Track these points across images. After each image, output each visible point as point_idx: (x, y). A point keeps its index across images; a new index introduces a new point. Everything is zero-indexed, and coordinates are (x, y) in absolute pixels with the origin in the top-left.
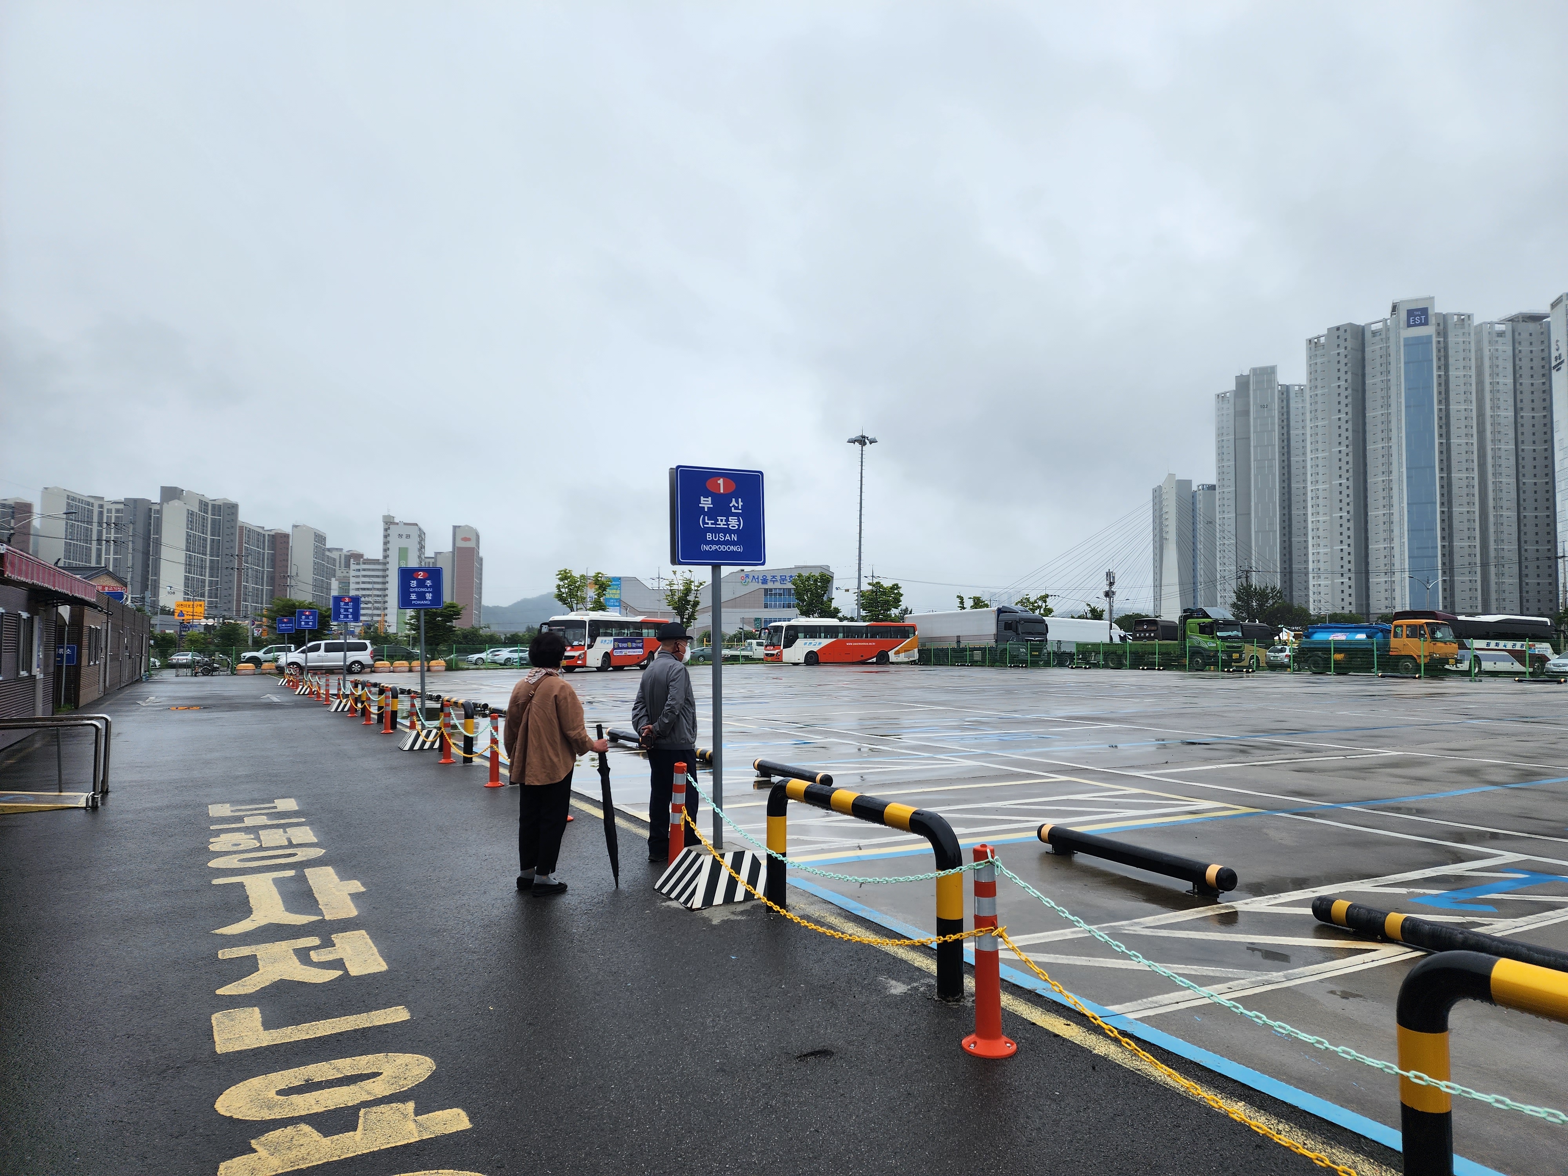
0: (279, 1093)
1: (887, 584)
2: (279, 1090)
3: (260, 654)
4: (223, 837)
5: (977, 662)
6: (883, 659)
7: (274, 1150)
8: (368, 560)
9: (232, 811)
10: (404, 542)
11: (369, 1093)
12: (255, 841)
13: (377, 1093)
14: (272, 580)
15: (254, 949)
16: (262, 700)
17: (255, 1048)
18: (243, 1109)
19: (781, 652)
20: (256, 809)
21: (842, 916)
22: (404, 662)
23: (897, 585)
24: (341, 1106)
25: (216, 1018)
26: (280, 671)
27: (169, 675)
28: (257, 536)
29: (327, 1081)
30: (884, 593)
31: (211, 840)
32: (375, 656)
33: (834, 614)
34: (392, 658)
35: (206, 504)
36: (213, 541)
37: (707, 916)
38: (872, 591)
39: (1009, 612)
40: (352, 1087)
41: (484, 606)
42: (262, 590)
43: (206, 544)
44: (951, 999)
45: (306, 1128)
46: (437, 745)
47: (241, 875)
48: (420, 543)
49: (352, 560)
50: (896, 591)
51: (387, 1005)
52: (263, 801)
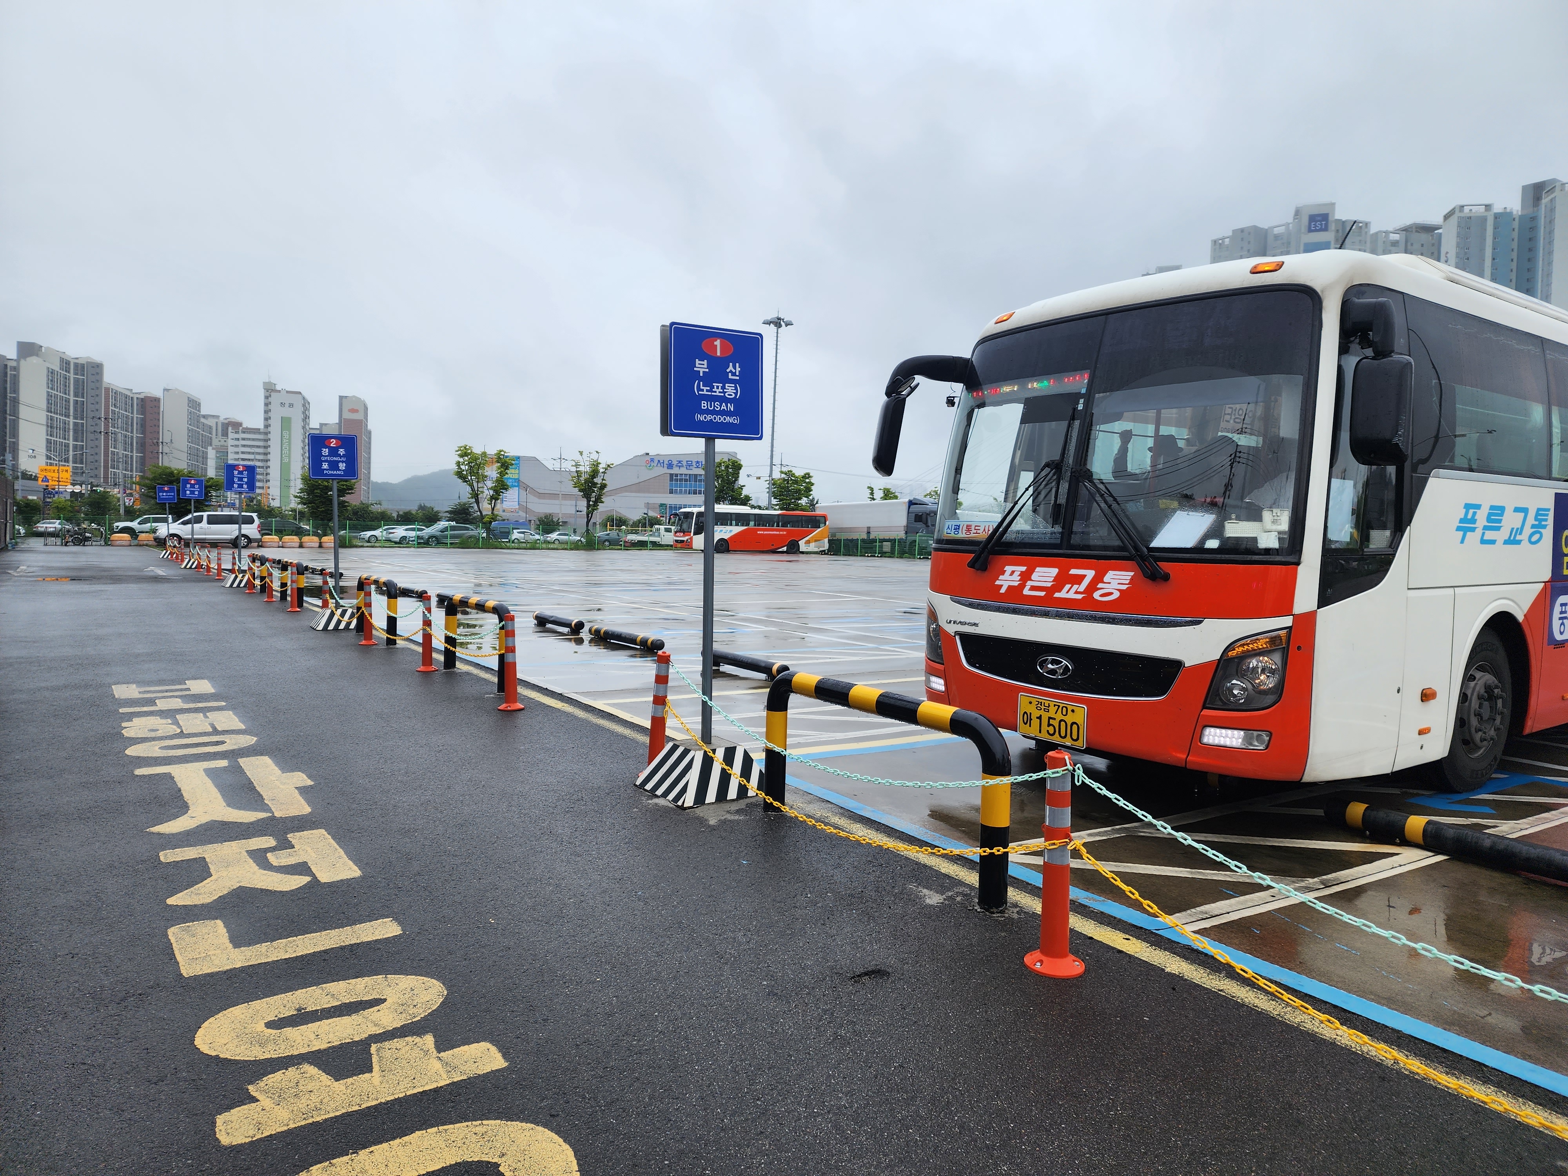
0: (270, 1025)
1: (799, 473)
2: (268, 1022)
3: (134, 524)
4: (136, 721)
5: (886, 553)
6: (793, 548)
7: (280, 1098)
8: (247, 428)
9: (140, 693)
10: (286, 412)
11: (376, 1025)
12: (174, 727)
13: (386, 1024)
14: (142, 446)
15: (200, 851)
16: (147, 574)
17: (227, 971)
18: (230, 1046)
19: (691, 539)
20: (167, 691)
21: (845, 816)
22: (294, 537)
23: (808, 474)
24: (347, 1041)
25: (173, 933)
26: (161, 543)
27: (36, 543)
28: (126, 399)
29: (323, 1010)
30: (796, 482)
31: (124, 724)
32: (262, 530)
33: (745, 501)
34: (280, 532)
35: (68, 363)
36: (76, 402)
37: (701, 815)
38: (784, 480)
39: (920, 504)
40: (354, 1016)
41: (373, 482)
42: (132, 457)
43: (69, 406)
44: (995, 910)
45: (311, 1070)
46: (352, 626)
47: (166, 765)
48: (304, 413)
49: (230, 429)
50: (807, 480)
51: (372, 917)
52: (173, 682)
